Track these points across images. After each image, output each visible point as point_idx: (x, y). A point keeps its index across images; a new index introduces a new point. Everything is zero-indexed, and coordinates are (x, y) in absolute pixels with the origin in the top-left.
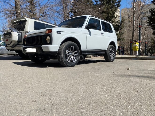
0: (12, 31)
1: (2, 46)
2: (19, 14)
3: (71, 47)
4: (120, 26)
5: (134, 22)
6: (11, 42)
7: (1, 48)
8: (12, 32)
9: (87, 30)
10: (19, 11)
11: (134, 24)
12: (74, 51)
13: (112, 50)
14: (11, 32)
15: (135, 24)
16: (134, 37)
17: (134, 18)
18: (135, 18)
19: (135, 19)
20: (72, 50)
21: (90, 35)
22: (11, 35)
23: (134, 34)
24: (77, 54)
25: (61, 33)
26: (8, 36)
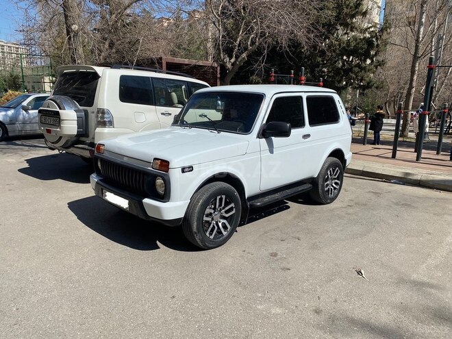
0: (60, 109)
1: (30, 111)
2: (76, 34)
3: (218, 198)
4: (376, 43)
5: (422, 30)
6: (61, 138)
7: (29, 118)
8: (60, 111)
9: (263, 140)
10: (75, 27)
11: (421, 36)
12: (227, 204)
13: (334, 171)
14: (58, 110)
15: (423, 38)
16: (415, 77)
17: (421, 18)
18: (424, 17)
19: (423, 20)
20: (220, 205)
21: (271, 152)
22: (60, 118)
23: (417, 68)
24: (234, 212)
25: (192, 171)
26: (50, 120)
